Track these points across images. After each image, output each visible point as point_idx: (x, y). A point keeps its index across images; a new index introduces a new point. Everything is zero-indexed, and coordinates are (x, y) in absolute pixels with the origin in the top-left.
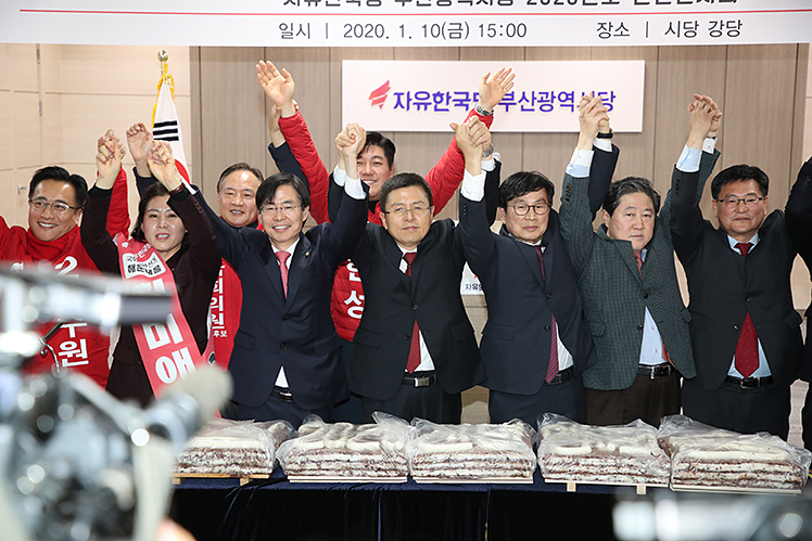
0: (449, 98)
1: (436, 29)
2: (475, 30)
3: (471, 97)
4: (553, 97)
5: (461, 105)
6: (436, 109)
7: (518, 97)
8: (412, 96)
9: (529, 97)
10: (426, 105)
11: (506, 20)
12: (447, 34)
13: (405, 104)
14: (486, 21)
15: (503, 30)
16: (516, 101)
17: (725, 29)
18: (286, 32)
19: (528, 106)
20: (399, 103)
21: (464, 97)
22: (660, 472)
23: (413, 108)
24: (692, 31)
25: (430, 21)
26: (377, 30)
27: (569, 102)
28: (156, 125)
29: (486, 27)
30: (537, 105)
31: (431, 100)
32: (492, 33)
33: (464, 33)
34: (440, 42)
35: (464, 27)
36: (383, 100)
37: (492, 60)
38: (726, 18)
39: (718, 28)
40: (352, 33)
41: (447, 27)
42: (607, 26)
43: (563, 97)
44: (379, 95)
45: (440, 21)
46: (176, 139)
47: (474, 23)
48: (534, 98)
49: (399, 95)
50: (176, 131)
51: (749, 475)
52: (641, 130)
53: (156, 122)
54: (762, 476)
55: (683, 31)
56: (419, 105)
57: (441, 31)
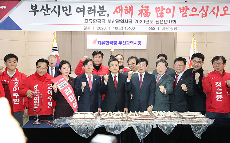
0: (109, 42)
1: (116, 28)
2: (124, 28)
3: (113, 42)
4: (129, 42)
5: (111, 44)
6: (106, 45)
7: (122, 42)
8: (101, 42)
9: (125, 42)
10: (104, 44)
11: (130, 26)
12: (118, 29)
13: (100, 43)
14: (126, 26)
15: (130, 28)
16: (122, 43)
17: (174, 29)
18: (85, 28)
19: (124, 44)
20: (99, 43)
21: (112, 42)
22: (180, 121)
23: (102, 44)
24: (167, 29)
25: (115, 26)
26: (104, 28)
27: (132, 43)
28: (53, 48)
29: (126, 28)
30: (126, 44)
31: (105, 43)
32: (128, 29)
33: (122, 29)
34: (117, 31)
35: (122, 27)
36: (96, 42)
37: (117, 35)
38: (174, 26)
39: (172, 28)
40: (99, 29)
41: (119, 27)
42: (151, 28)
43: (131, 42)
44: (94, 42)
45: (117, 26)
46: (57, 51)
47: (124, 27)
48: (126, 42)
49: (99, 42)
50: (57, 49)
51: (198, 121)
52: (146, 49)
53: (53, 47)
54: (201, 121)
55: (166, 29)
56: (103, 44)
57: (117, 28)
